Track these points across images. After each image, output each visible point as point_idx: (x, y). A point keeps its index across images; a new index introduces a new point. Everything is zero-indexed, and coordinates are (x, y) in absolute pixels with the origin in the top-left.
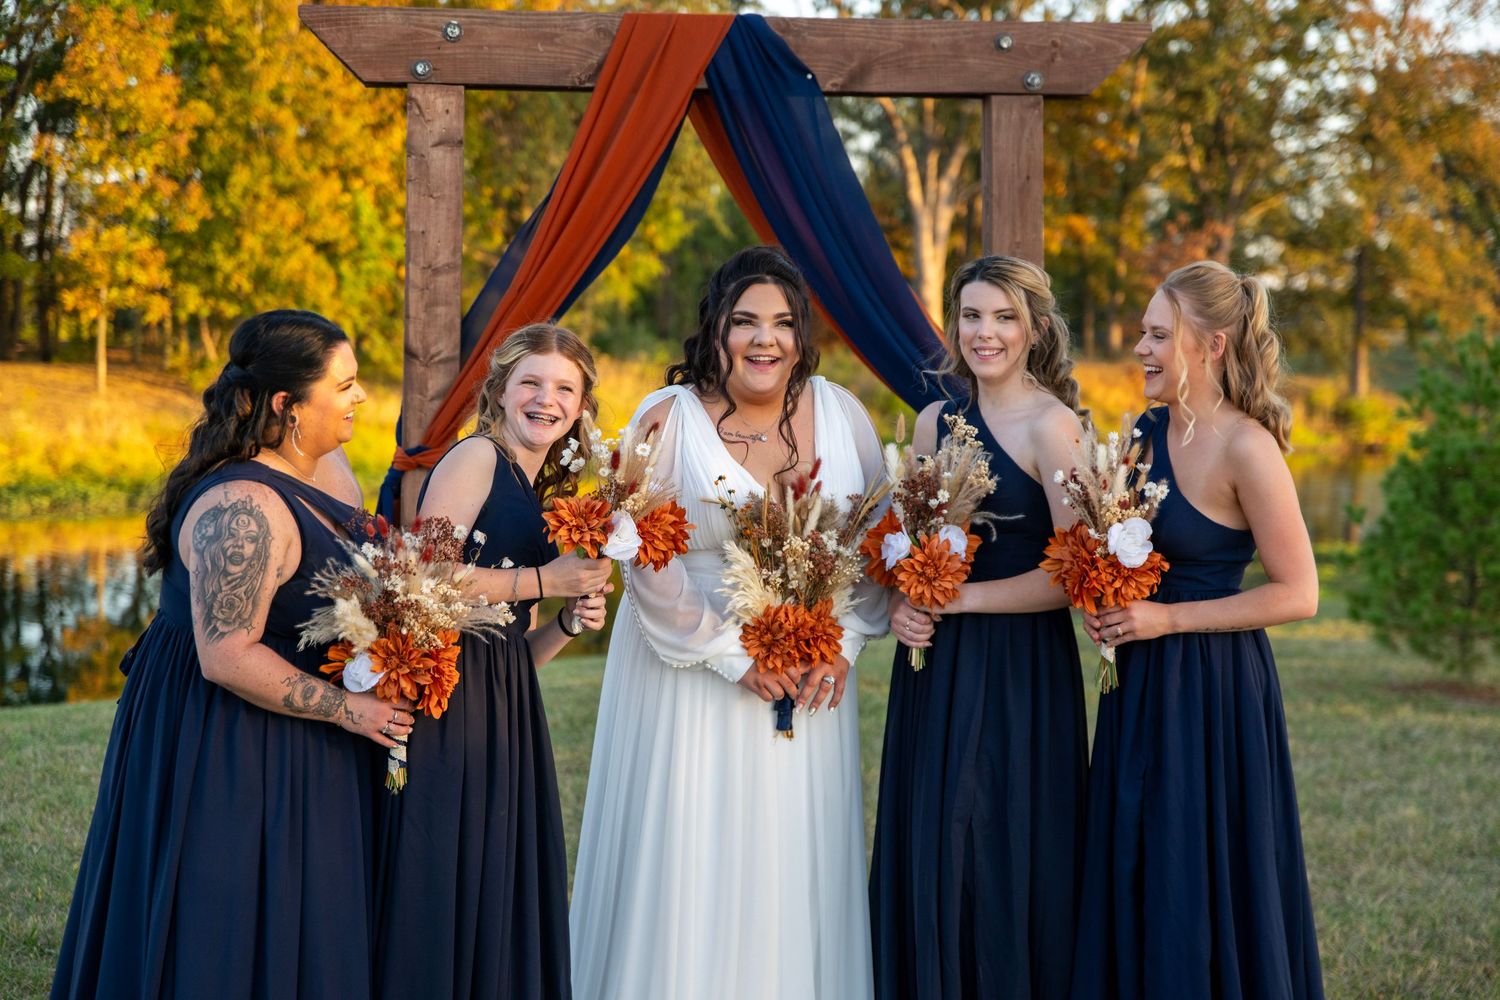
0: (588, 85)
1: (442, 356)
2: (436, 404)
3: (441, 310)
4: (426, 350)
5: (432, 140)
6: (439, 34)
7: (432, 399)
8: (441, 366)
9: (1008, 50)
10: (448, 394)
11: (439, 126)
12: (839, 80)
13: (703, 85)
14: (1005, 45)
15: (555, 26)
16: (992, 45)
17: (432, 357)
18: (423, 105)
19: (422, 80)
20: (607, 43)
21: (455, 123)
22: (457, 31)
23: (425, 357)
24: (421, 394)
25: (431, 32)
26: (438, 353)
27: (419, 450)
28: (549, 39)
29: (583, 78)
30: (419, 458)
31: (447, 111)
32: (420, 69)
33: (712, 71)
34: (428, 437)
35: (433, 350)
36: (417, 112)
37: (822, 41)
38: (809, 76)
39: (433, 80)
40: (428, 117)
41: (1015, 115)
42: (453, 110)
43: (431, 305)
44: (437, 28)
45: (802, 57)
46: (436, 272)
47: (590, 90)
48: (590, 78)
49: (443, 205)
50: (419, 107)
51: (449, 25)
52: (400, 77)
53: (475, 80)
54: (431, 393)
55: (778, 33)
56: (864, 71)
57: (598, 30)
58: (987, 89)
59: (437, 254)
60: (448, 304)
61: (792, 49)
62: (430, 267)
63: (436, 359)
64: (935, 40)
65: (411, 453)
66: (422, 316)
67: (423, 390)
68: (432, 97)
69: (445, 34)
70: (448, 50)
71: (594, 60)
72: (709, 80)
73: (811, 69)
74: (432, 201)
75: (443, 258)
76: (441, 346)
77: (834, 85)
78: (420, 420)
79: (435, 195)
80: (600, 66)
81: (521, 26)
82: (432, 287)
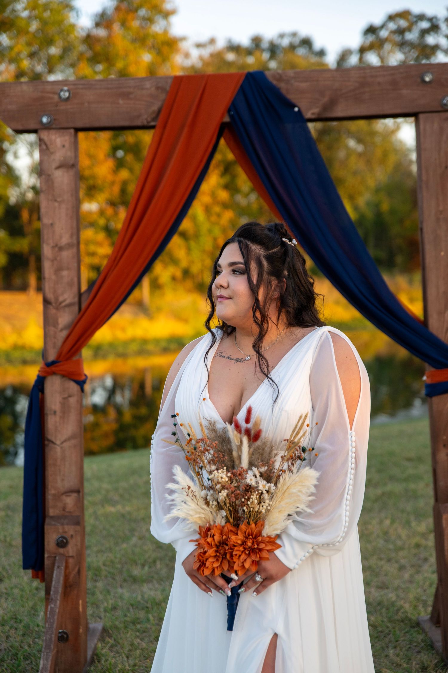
0: (153, 124)
1: (67, 302)
2: (65, 333)
3: (65, 273)
4: (57, 299)
5: (55, 165)
6: (56, 97)
7: (62, 330)
8: (67, 310)
9: (430, 82)
10: (73, 326)
11: (59, 156)
12: (316, 110)
13: (227, 119)
14: (427, 79)
15: (130, 87)
16: (419, 80)
17: (61, 303)
18: (48, 143)
19: (47, 127)
20: (163, 96)
21: (69, 153)
22: (67, 94)
23: (56, 303)
24: (55, 327)
25: (51, 95)
26: (64, 301)
27: (53, 363)
28: (126, 95)
29: (149, 119)
30: (53, 368)
31: (64, 146)
32: (45, 120)
33: (233, 108)
34: (60, 355)
35: (61, 299)
36: (44, 147)
37: (304, 85)
38: (296, 109)
39: (54, 126)
40: (52, 150)
41: (436, 126)
42: (67, 145)
43: (58, 270)
44: (55, 93)
45: (292, 97)
46: (61, 249)
47: (153, 127)
48: (154, 119)
49: (64, 206)
50: (46, 144)
51: (62, 90)
52: (32, 126)
53: (80, 125)
54: (61, 326)
55: (275, 82)
56: (332, 103)
57: (158, 88)
58: (416, 110)
59: (61, 237)
60: (68, 269)
61: (284, 92)
62: (56, 246)
63: (63, 304)
64: (380, 80)
65: (49, 365)
66: (53, 277)
67: (55, 324)
68: (53, 137)
69: (60, 97)
70: (63, 107)
71: (155, 108)
72: (231, 117)
73: (298, 104)
74: (56, 204)
75: (65, 240)
76: (66, 296)
77: (313, 114)
78: (55, 344)
79: (58, 200)
80: (159, 111)
81: (108, 89)
82: (58, 258)
